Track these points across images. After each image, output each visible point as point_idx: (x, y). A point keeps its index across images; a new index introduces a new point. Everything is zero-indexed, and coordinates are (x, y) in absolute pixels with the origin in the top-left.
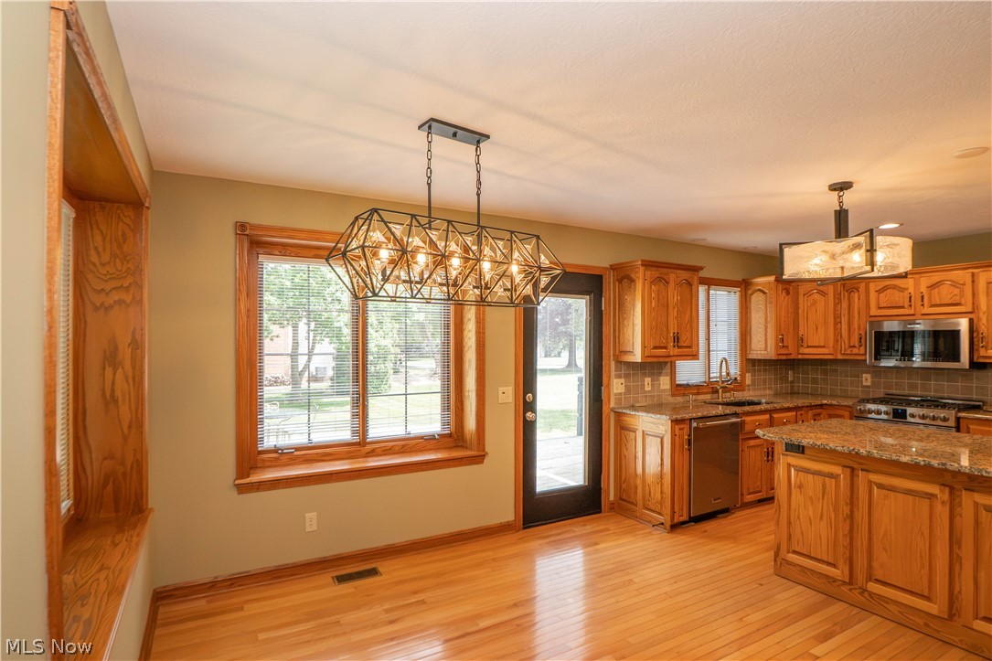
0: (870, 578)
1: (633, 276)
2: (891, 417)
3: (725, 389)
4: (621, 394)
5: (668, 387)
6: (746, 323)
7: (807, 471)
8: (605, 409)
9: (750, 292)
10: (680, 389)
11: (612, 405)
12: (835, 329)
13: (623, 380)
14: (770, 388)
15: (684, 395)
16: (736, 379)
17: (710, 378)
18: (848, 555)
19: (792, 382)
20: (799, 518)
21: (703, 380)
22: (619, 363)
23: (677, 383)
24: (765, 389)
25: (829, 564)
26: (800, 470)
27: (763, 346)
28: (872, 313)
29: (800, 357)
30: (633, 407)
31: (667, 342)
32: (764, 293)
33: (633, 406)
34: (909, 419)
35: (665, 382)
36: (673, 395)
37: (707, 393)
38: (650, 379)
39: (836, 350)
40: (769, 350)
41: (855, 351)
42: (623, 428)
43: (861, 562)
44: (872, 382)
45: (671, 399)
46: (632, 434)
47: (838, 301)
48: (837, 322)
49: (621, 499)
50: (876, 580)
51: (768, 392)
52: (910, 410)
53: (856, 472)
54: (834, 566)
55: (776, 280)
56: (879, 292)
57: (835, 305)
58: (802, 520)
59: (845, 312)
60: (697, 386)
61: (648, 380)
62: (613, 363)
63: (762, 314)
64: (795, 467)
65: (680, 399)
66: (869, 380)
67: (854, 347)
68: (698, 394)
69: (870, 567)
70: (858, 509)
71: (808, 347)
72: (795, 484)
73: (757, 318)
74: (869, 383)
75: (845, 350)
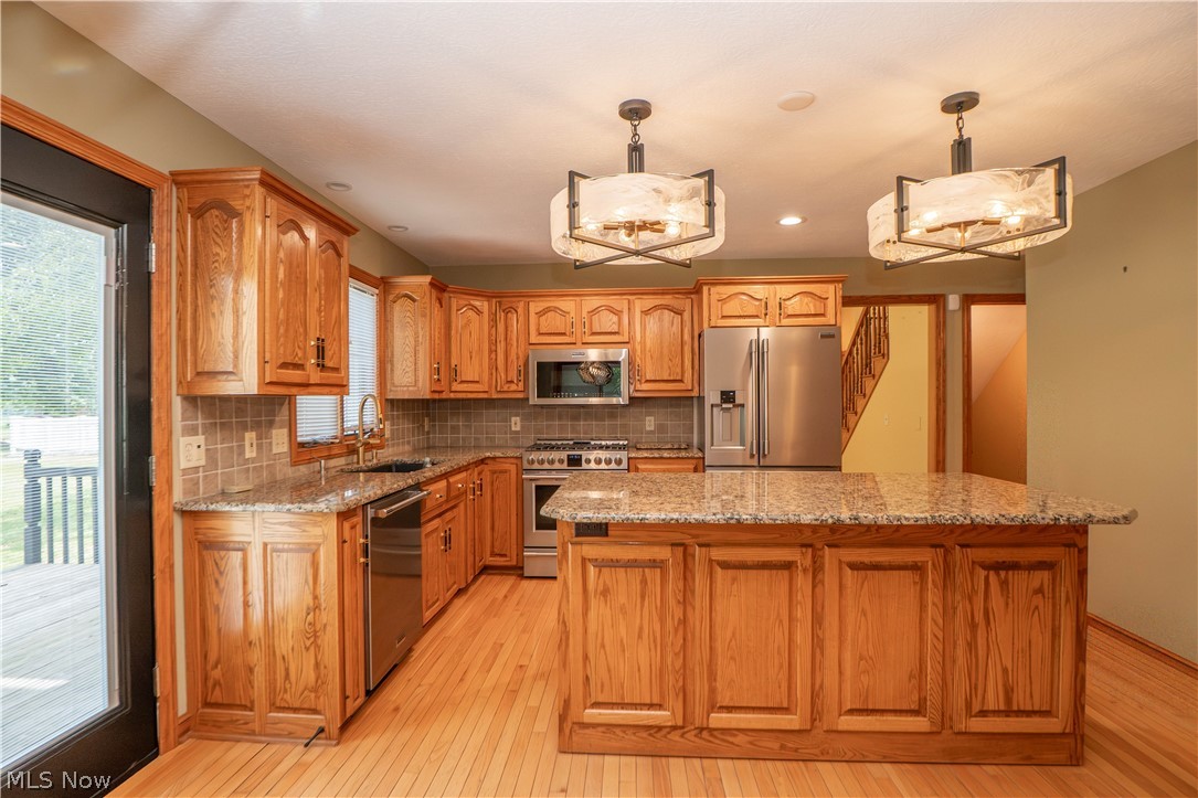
0: (714, 707)
1: (237, 204)
2: (565, 466)
3: (368, 447)
4: (196, 469)
5: (285, 448)
6: (386, 346)
7: (613, 564)
8: (159, 507)
9: (391, 297)
10: (305, 451)
11: (178, 496)
12: (490, 359)
13: (200, 439)
14: (409, 443)
15: (310, 461)
16: (372, 430)
17: (343, 430)
18: (681, 684)
19: (428, 433)
20: (603, 646)
21: (333, 433)
22: (191, 400)
23: (299, 439)
24: (403, 443)
25: (651, 706)
26: (602, 564)
27: (412, 379)
28: (533, 340)
29: (452, 396)
30: (224, 495)
31: (305, 357)
32: (414, 300)
33: (223, 493)
34: (584, 466)
35: (279, 441)
36: (294, 463)
37: (340, 456)
38: (254, 434)
39: (490, 387)
40: (420, 384)
41: (513, 387)
42: (206, 546)
43: (699, 689)
44: (522, 427)
45: (290, 472)
46: (236, 557)
47: (494, 322)
48: (493, 351)
49: (207, 704)
50: (721, 707)
51: (407, 448)
52: (585, 454)
53: (690, 550)
54: (660, 706)
55: (431, 284)
56: (540, 314)
57: (490, 328)
58: (607, 648)
59: (501, 337)
60: (329, 445)
61: (250, 436)
62: (177, 403)
63: (409, 332)
64: (594, 561)
65: (303, 469)
66: (519, 424)
67: (512, 382)
68: (329, 457)
69: (712, 691)
70: (694, 608)
71: (462, 382)
72: (596, 591)
73: (402, 339)
74: (518, 429)
75: (502, 387)
